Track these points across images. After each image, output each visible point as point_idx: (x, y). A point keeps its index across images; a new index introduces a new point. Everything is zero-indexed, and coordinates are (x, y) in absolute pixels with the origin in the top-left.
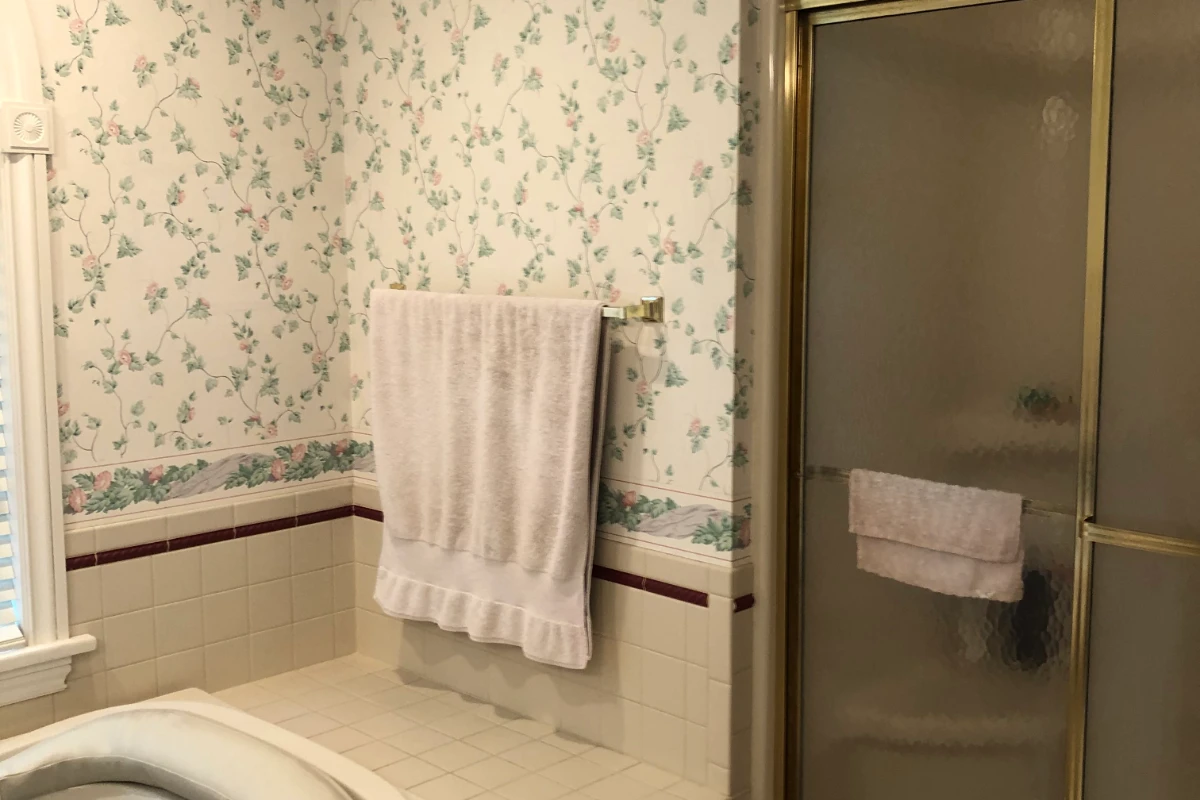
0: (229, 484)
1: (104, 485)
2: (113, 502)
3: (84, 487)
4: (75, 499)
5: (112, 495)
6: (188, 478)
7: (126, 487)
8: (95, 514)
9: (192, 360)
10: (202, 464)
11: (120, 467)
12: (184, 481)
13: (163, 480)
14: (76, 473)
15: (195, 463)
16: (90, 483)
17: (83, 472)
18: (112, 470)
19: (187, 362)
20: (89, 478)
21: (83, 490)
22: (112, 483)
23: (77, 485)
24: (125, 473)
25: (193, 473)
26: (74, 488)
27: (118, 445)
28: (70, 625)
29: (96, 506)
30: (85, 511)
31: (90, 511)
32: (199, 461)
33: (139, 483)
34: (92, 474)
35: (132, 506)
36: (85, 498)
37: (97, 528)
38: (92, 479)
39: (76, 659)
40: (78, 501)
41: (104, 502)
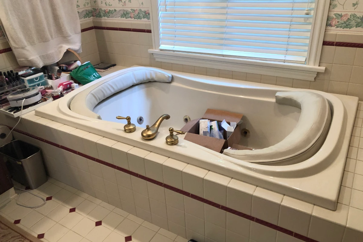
1: (345, 19)
2: (347, 25)
3: (337, 18)
4: (333, 22)
5: (347, 23)
7: (354, 21)
8: (339, 29)
11: (353, 13)
14: (335, 13)
16: (340, 17)
17: (338, 13)
18: (350, 14)
20: (340, 15)
21: (337, 19)
22: (348, 18)
23: (335, 17)
24: (354, 16)
26: (334, 18)
27: (354, 5)
28: (320, 63)
29: (340, 26)
30: (336, 27)
31: (337, 27)
33: (359, 20)
34: (341, 14)
35: (354, 29)
36: (336, 22)
37: (338, 33)
38: (341, 16)
39: (318, 74)
40: (334, 23)
41: (343, 25)
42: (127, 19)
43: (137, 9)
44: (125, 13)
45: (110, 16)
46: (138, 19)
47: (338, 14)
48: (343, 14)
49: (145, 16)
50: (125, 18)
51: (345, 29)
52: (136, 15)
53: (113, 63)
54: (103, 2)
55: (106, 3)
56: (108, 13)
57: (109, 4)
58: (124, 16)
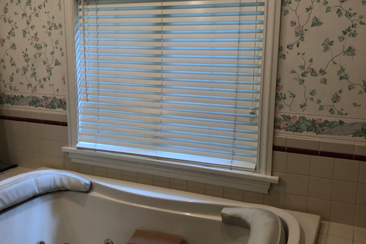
0: (355, 135)
1: (294, 122)
2: (297, 128)
3: (285, 120)
4: (281, 124)
5: (297, 126)
6: (334, 127)
7: (304, 124)
8: (288, 132)
9: (342, 75)
10: (341, 123)
11: (302, 115)
12: (331, 128)
13: (321, 125)
14: (283, 114)
15: (338, 121)
16: (288, 119)
17: (286, 114)
18: (298, 116)
19: (340, 75)
20: (288, 117)
21: (285, 121)
22: (297, 121)
23: (282, 119)
24: (304, 118)
25: (336, 126)
26: (281, 120)
27: (302, 106)
28: (272, 171)
29: (289, 129)
30: (285, 130)
31: (287, 130)
32: (340, 120)
33: (310, 124)
34: (289, 116)
35: (305, 133)
36: (285, 124)
37: (288, 137)
38: (289, 118)
39: (272, 185)
40: (282, 125)
41: (293, 128)
42: (37, 108)
43: (50, 97)
44: (35, 100)
45: (15, 103)
46: (51, 109)
47: (286, 116)
48: (291, 116)
49: (60, 106)
50: (34, 106)
51: (295, 133)
52: (49, 104)
53: (13, 163)
54: (7, 85)
55: (10, 87)
56: (13, 99)
57: (14, 89)
58: (33, 104)
